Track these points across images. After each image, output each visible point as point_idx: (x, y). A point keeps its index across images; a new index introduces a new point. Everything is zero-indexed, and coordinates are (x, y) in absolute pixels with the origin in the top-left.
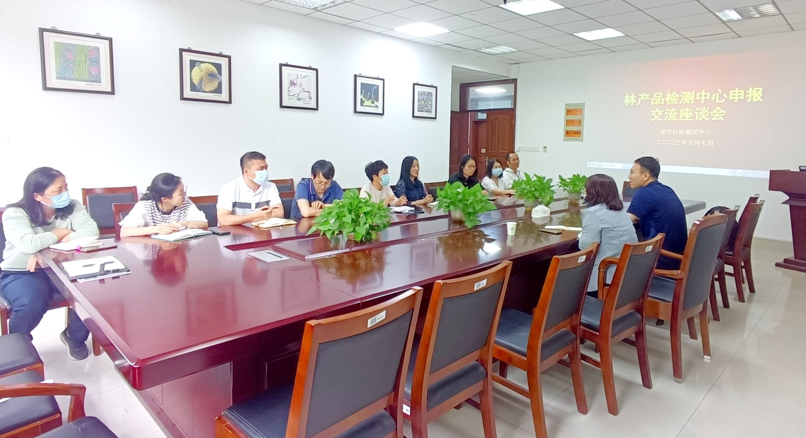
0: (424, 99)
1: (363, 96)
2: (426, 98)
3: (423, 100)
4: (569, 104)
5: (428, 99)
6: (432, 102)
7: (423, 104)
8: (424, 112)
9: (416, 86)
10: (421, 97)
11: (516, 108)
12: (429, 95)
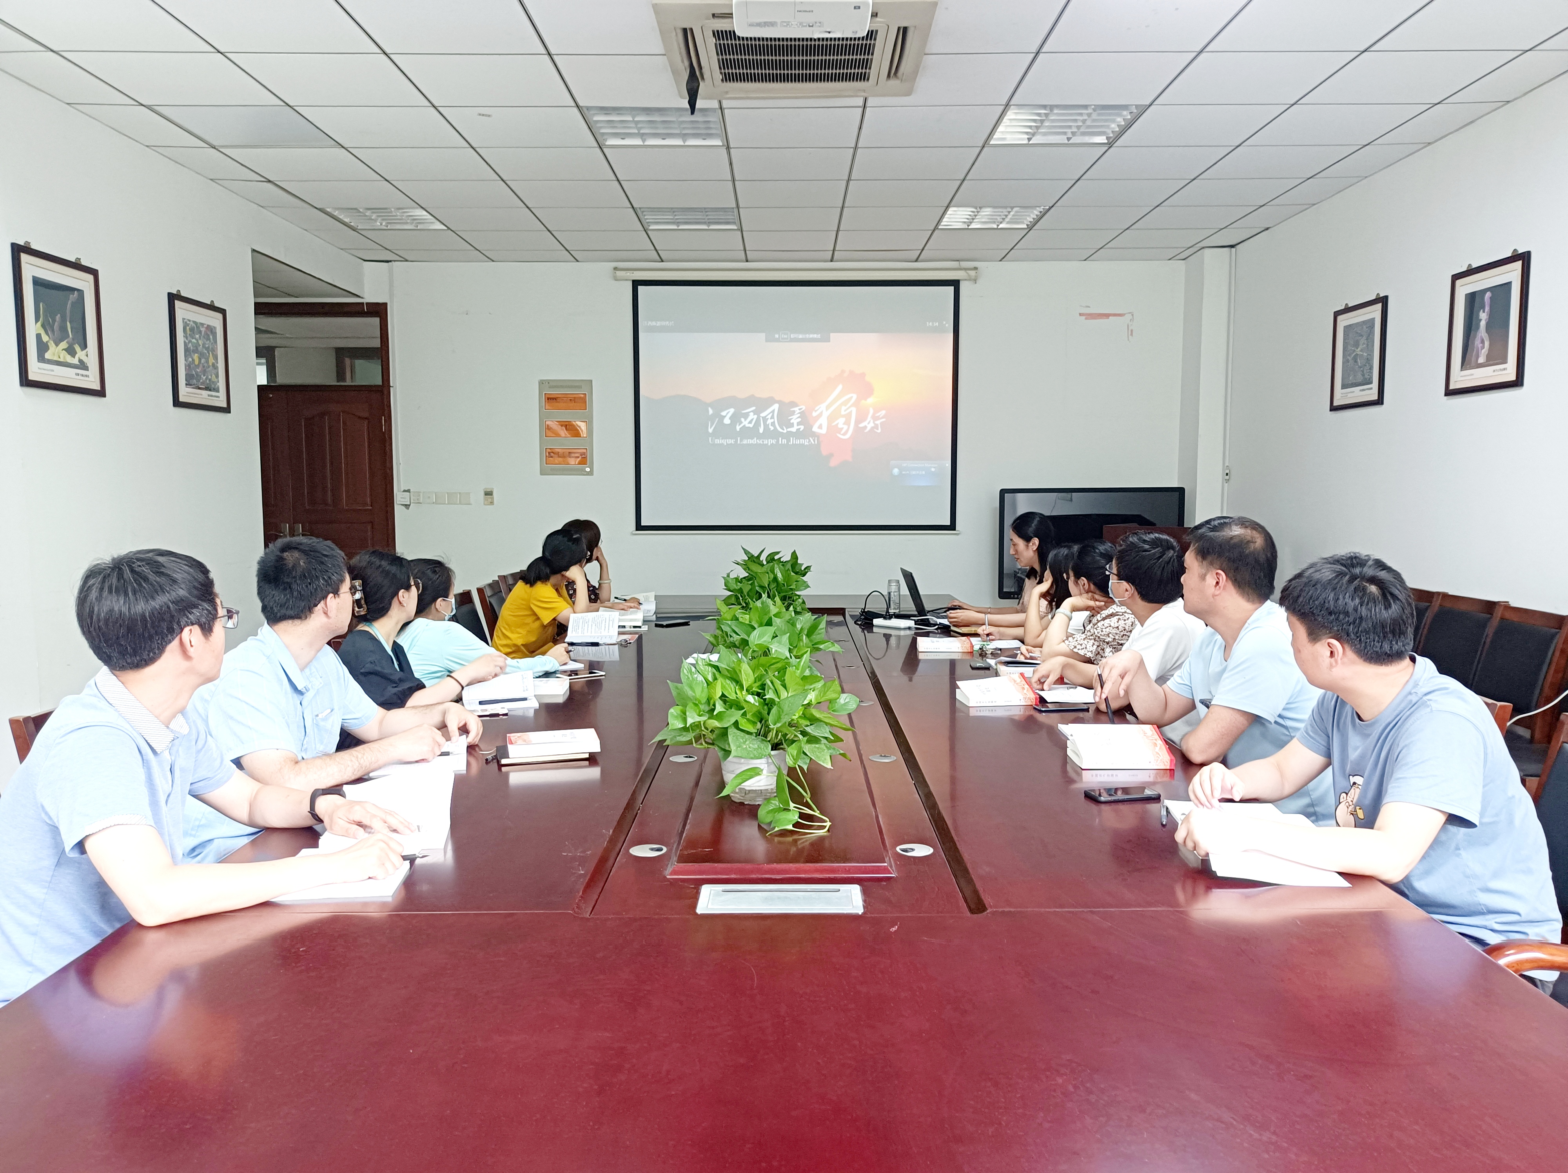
0: (200, 348)
1: (43, 326)
2: (204, 345)
3: (196, 351)
4: (549, 381)
5: (207, 349)
6: (216, 358)
7: (197, 362)
8: (200, 388)
9: (178, 303)
10: (190, 342)
11: (389, 386)
12: (208, 336)
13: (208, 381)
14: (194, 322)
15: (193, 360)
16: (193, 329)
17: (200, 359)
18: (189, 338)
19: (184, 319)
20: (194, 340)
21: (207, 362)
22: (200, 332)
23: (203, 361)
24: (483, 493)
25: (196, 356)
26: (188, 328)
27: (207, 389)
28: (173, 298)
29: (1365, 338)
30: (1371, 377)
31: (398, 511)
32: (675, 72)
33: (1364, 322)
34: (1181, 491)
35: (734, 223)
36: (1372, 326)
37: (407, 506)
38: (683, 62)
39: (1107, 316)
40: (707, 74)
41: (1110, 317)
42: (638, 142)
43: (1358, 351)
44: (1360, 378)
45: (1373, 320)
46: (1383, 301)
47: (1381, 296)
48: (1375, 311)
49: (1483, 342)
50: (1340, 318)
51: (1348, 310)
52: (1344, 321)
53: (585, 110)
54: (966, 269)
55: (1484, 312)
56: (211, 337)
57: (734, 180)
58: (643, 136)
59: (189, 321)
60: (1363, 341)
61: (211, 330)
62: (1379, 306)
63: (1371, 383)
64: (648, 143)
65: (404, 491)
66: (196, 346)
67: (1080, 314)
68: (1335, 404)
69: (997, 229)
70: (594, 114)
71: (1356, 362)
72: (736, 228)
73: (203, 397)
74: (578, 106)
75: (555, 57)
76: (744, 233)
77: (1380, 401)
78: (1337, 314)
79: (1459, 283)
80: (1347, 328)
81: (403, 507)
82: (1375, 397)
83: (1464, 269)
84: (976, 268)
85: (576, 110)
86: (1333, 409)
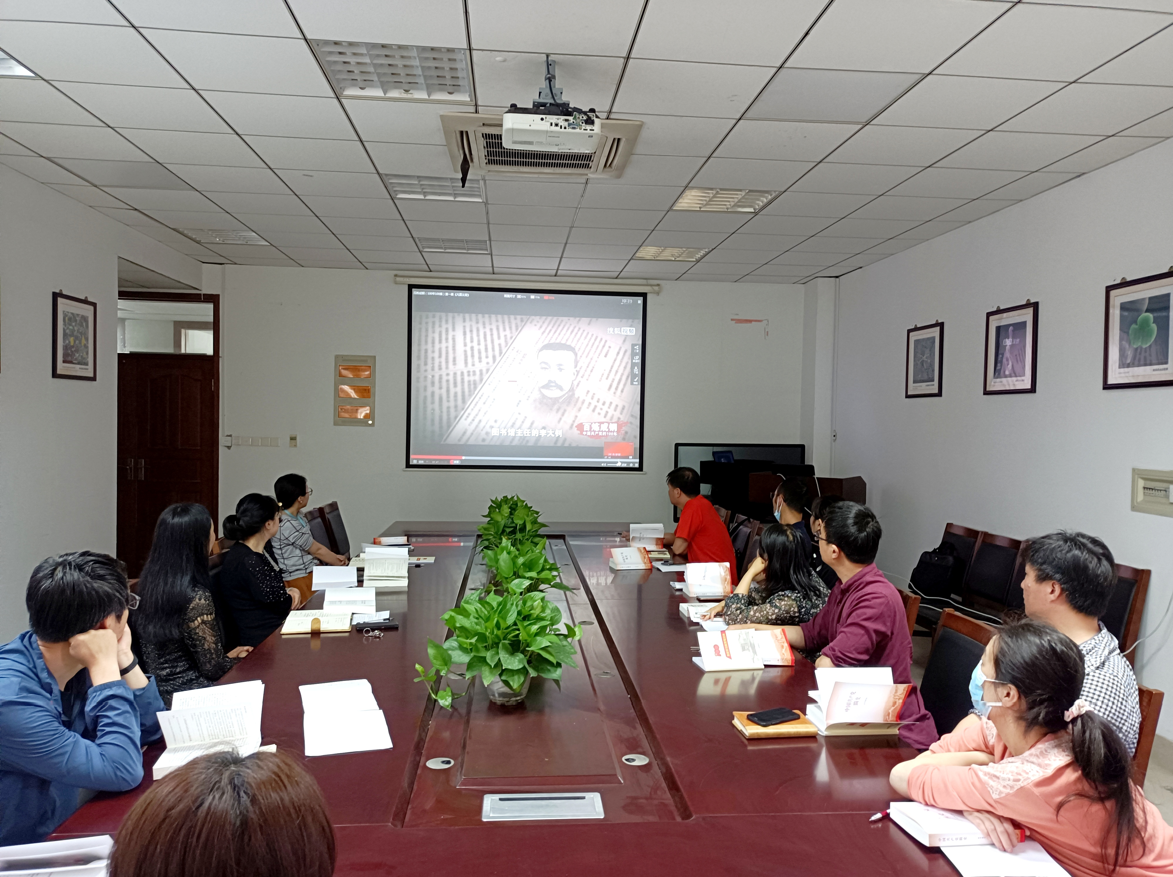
0: (75, 333)
2: (78, 330)
3: (72, 335)
4: (342, 356)
5: (81, 333)
6: (87, 339)
7: (72, 344)
8: (74, 363)
9: (60, 300)
10: (68, 328)
11: (218, 357)
12: (82, 323)
13: (80, 358)
14: (72, 314)
15: (70, 342)
16: (71, 319)
17: (75, 342)
18: (67, 326)
19: (64, 311)
20: (71, 327)
21: (80, 343)
22: (76, 321)
23: (77, 342)
24: (289, 439)
25: (72, 339)
26: (67, 318)
27: (79, 363)
28: (56, 296)
29: (928, 350)
30: (934, 377)
31: (222, 450)
32: (453, 157)
33: (928, 339)
34: (802, 447)
35: (487, 250)
36: (934, 342)
37: (229, 447)
38: (459, 150)
39: (750, 321)
40: (476, 159)
41: (753, 323)
42: (421, 197)
43: (924, 358)
44: (926, 377)
45: (933, 338)
46: (941, 325)
47: (940, 321)
48: (935, 332)
49: (1007, 360)
50: (911, 334)
51: (916, 329)
52: (914, 336)
53: (384, 177)
54: (651, 285)
55: (1008, 338)
56: (84, 324)
57: (488, 224)
58: (425, 194)
59: (68, 312)
60: (927, 351)
61: (85, 319)
62: (938, 328)
63: (933, 381)
64: (427, 198)
65: (228, 436)
66: (73, 331)
67: (732, 320)
68: (909, 393)
69: (675, 261)
70: (389, 179)
71: (923, 365)
72: (486, 252)
73: (76, 370)
74: (378, 173)
75: (365, 143)
76: (493, 257)
77: (939, 394)
78: (909, 331)
79: (991, 318)
80: (917, 342)
81: (226, 448)
82: (936, 391)
83: (995, 309)
84: (658, 285)
85: (377, 175)
86: (907, 396)
